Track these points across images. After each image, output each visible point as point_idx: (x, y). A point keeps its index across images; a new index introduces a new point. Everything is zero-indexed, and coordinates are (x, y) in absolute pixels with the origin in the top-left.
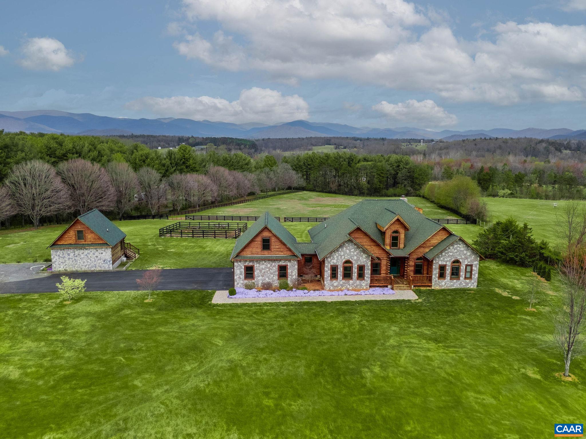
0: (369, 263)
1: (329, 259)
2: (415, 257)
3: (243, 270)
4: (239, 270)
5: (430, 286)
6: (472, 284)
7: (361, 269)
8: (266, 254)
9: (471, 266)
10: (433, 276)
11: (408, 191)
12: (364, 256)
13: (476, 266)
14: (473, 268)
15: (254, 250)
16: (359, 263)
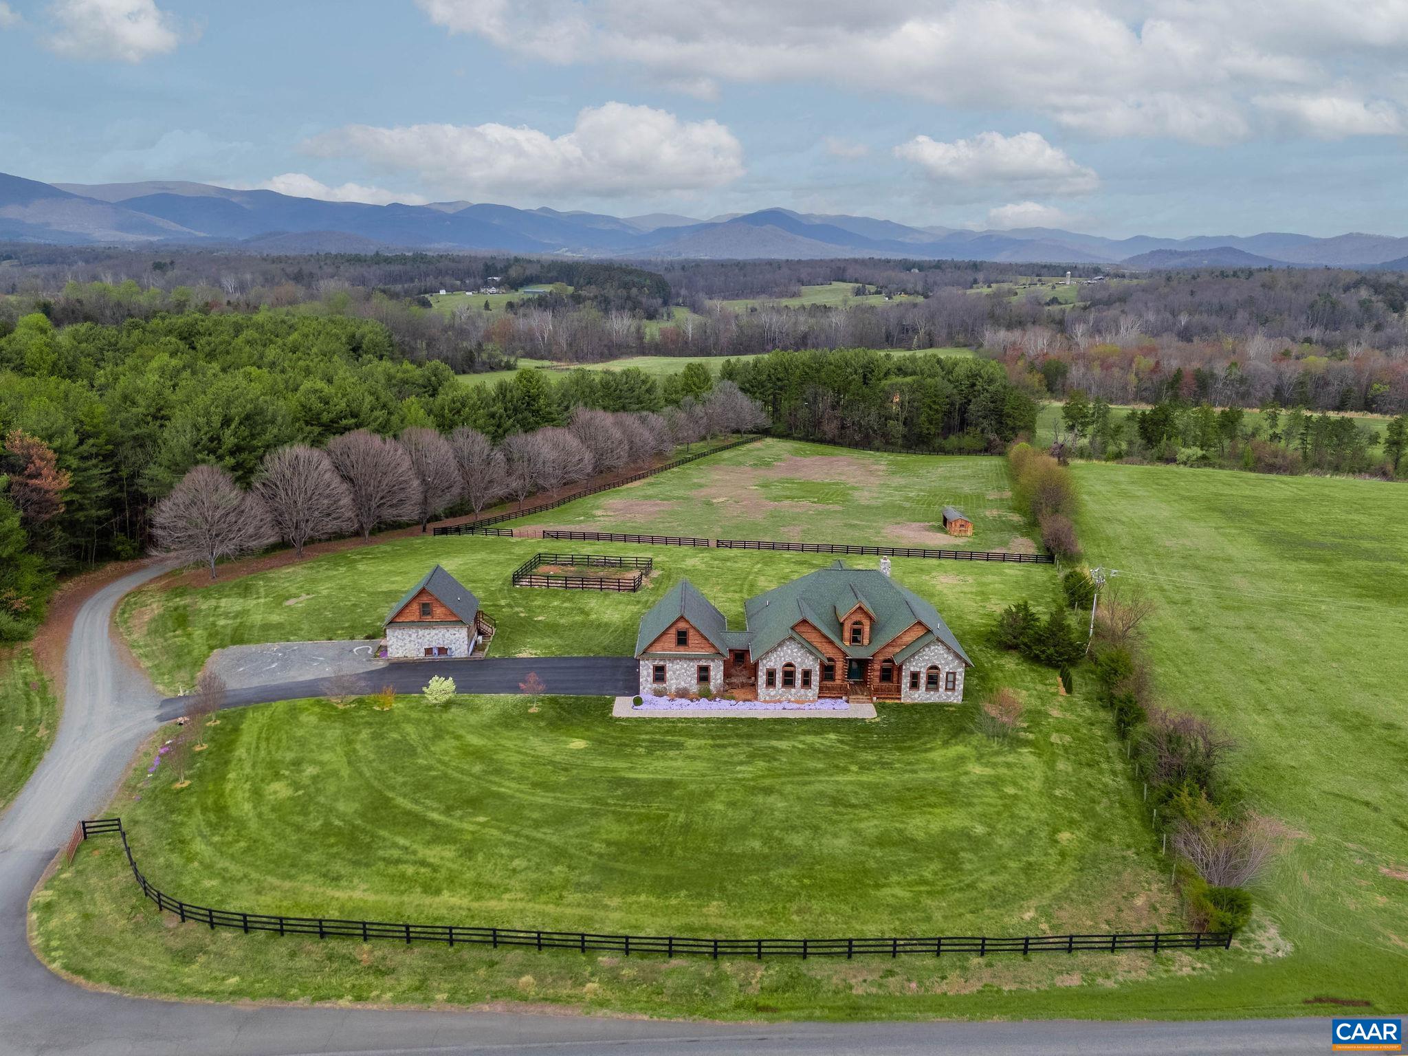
0: (818, 667)
1: (765, 661)
2: (882, 658)
3: (651, 671)
4: (646, 671)
5: (900, 699)
6: (956, 698)
7: (807, 674)
8: (682, 651)
9: (954, 674)
10: (903, 686)
11: (990, 442)
12: (811, 658)
13: (960, 675)
14: (957, 677)
15: (666, 645)
16: (804, 667)
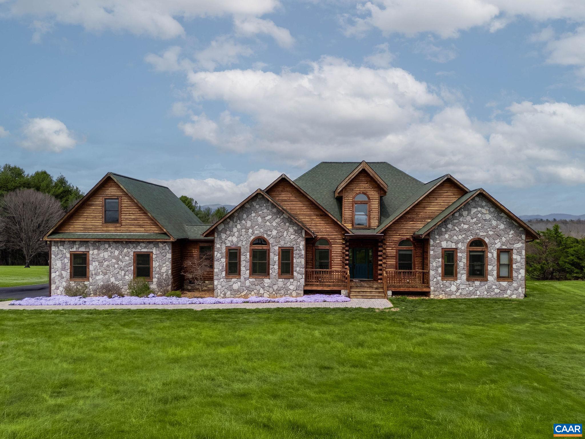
0: (302, 244)
1: (224, 236)
2: (397, 238)
3: (67, 261)
4: (60, 261)
5: (427, 294)
6: (515, 291)
7: (286, 254)
8: (112, 231)
9: (509, 252)
10: (432, 273)
12: (291, 230)
13: (519, 253)
14: (514, 257)
15: (90, 223)
16: (282, 243)
